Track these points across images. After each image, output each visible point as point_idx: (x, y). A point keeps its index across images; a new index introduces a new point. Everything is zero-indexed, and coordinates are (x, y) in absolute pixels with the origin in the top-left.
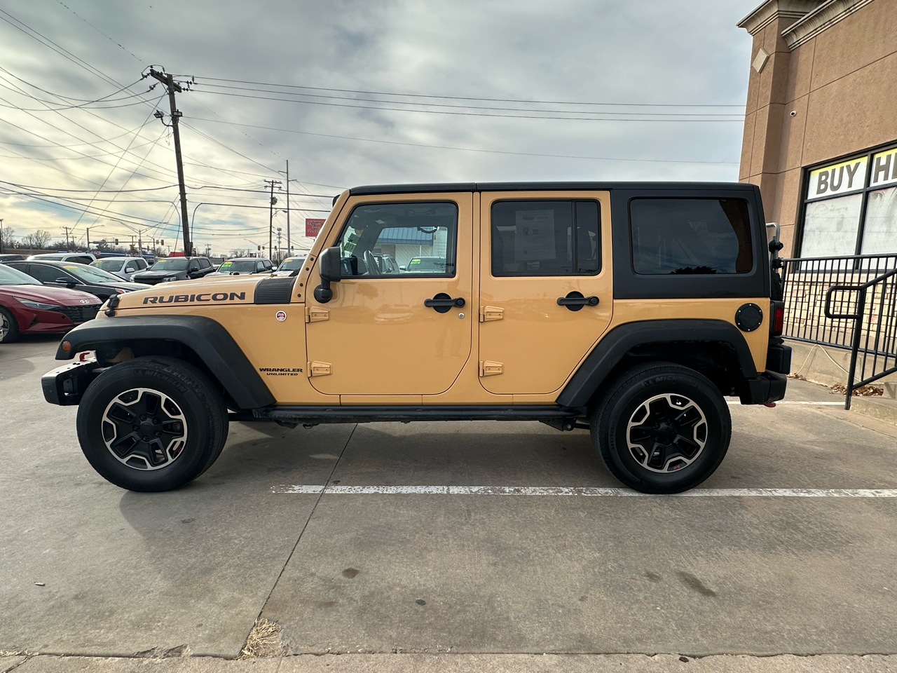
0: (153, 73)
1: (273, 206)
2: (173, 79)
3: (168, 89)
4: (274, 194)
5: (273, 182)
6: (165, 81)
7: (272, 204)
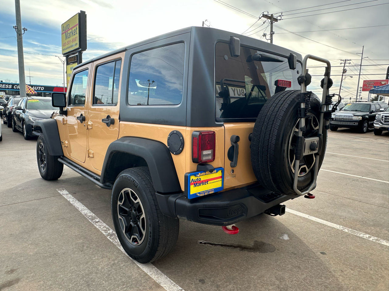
0: (264, 16)
1: (344, 74)
2: (274, 16)
3: (271, 21)
4: (345, 67)
5: (346, 60)
6: (269, 18)
7: (343, 73)
